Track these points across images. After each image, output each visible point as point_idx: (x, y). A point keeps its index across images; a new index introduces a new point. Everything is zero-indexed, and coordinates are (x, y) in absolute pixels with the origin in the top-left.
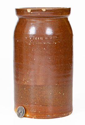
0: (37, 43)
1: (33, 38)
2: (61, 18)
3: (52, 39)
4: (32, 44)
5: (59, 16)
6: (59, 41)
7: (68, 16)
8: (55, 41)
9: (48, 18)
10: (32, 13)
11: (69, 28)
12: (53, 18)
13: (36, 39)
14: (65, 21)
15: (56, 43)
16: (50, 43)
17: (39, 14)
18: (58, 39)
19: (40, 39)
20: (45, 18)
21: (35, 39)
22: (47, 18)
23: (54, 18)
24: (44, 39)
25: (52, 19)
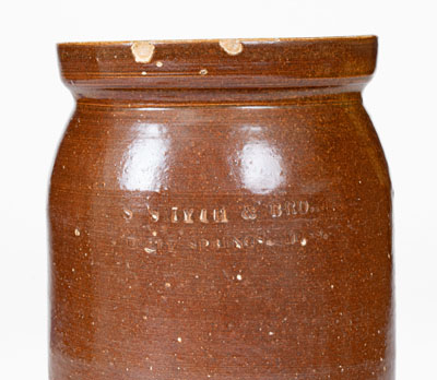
0: (193, 246)
1: (170, 216)
2: (331, 91)
3: (284, 216)
4: (165, 247)
5: (321, 81)
6: (326, 231)
7: (368, 80)
8: (297, 231)
9: (258, 97)
10: (159, 64)
11: (371, 152)
12: (285, 95)
13: (187, 219)
14: (350, 109)
15: (304, 243)
16: (269, 243)
17: (204, 71)
18: (316, 214)
19: (209, 216)
20: (238, 96)
21: (181, 217)
22: (248, 97)
23: (293, 95)
24: (235, 217)
25: (278, 102)
